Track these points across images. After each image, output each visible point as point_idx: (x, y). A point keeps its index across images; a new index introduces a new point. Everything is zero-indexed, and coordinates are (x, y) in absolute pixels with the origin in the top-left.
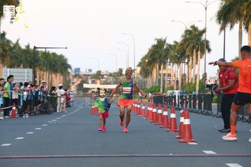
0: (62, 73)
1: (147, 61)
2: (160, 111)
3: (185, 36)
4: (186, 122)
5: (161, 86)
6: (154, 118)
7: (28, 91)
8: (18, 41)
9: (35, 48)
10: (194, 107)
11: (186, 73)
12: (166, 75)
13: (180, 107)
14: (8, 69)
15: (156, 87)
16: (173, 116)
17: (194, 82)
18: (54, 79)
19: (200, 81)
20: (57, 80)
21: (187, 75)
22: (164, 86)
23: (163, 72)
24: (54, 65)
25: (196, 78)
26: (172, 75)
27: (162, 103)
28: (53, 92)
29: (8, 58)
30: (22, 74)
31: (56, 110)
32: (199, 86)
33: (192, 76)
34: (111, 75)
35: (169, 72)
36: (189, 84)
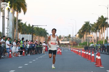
0: (44, 37)
1: (81, 31)
2: (87, 53)
3: (98, 20)
4: (99, 58)
5: (88, 42)
6: (85, 56)
7: (30, 44)
8: (26, 23)
9: (33, 26)
10: (103, 51)
11: (99, 36)
12: (90, 37)
13: (96, 51)
14: (21, 35)
15: (86, 43)
16: (93, 55)
17: (102, 40)
18: (41, 39)
19: (105, 40)
20: (42, 40)
21: (99, 37)
22: (89, 42)
23: (88, 36)
24: (41, 33)
25: (103, 39)
26: (93, 37)
27: (88, 50)
28: (41, 44)
29: (21, 30)
30: (27, 37)
31: (42, 52)
32: (105, 42)
33: (101, 38)
34: (66, 37)
35: (91, 36)
36: (100, 41)
